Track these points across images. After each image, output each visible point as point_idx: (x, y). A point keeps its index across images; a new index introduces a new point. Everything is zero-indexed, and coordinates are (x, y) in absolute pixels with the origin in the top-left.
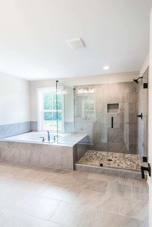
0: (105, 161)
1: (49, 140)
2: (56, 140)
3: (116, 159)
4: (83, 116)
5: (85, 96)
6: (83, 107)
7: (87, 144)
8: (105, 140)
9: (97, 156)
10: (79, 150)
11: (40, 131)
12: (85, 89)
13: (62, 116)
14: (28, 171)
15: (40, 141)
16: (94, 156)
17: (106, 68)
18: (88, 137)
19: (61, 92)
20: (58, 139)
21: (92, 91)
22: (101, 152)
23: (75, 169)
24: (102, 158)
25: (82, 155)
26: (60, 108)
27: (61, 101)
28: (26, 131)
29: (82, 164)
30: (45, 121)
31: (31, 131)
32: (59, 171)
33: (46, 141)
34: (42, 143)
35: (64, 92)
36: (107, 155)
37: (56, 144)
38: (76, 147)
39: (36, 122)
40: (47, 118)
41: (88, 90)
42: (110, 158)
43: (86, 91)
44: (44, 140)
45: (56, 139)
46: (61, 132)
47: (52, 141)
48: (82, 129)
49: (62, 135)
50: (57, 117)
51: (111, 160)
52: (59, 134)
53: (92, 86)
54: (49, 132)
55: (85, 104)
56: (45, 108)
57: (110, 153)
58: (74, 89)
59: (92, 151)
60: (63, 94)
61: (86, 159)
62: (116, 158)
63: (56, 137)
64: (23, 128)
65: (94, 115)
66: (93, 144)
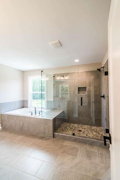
0: (76, 132)
1: (36, 114)
2: (40, 114)
3: (84, 130)
4: (60, 96)
5: (61, 82)
6: (60, 90)
7: (63, 118)
8: (76, 115)
9: (70, 127)
10: (57, 122)
11: (30, 107)
12: (61, 76)
13: (45, 96)
14: (20, 137)
15: (29, 115)
16: (68, 127)
17: (77, 61)
18: (63, 112)
19: (45, 79)
20: (42, 113)
21: (66, 78)
22: (73, 124)
23: (54, 136)
24: (74, 129)
25: (59, 126)
26: (44, 91)
27: (44, 85)
28: (20, 107)
29: (59, 133)
30: (33, 100)
31: (23, 107)
32: (42, 138)
33: (34, 115)
34: (31, 116)
35: (47, 79)
36: (78, 127)
37: (40, 117)
38: (55, 120)
39: (27, 101)
40: (34, 98)
41: (64, 77)
42: (81, 129)
43: (62, 78)
44: (32, 114)
45: (41, 114)
46: (45, 108)
47: (37, 115)
48: (59, 106)
49: (45, 111)
50: (42, 97)
51: (81, 131)
52: (43, 110)
53: (67, 74)
54: (36, 108)
55: (62, 88)
56: (33, 91)
57: (80, 125)
58: (54, 76)
59: (67, 123)
60: (46, 80)
61: (62, 130)
62: (85, 129)
63: (41, 112)
64: (18, 105)
65: (68, 96)
66: (67, 118)
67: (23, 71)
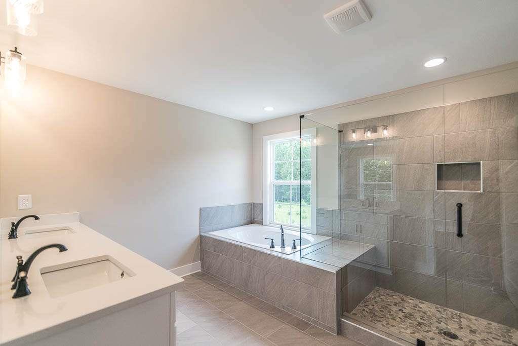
0: (431, 334)
1: (283, 246)
2: (297, 250)
3: (472, 337)
4: (362, 197)
5: (366, 147)
6: (362, 176)
7: (374, 269)
9: (404, 310)
10: (352, 283)
11: (268, 223)
12: (366, 129)
13: (312, 194)
14: (241, 306)
15: (264, 247)
16: (395, 309)
17: (434, 63)
18: (374, 252)
20: (302, 247)
21: (386, 133)
22: (417, 302)
23: (340, 330)
24: (420, 320)
25: (360, 299)
26: (308, 177)
27: (310, 160)
28: (242, 222)
29: (359, 322)
30: (277, 204)
31: (251, 222)
32: (302, 325)
33: (278, 248)
34: (269, 252)
36: (438, 315)
37: (296, 258)
38: (343, 274)
39: (261, 205)
40: (281, 196)
41: (375, 130)
42: (452, 328)
43: (369, 135)
44: (272, 246)
45: (298, 248)
46: (310, 232)
47: (288, 249)
48: (359, 229)
49: (311, 238)
50: (301, 195)
51: (454, 337)
52: (304, 236)
53: (387, 121)
54: (284, 227)
55: (366, 168)
56: (278, 177)
57: (450, 311)
58: (340, 132)
59: (388, 292)
60: (316, 145)
61: (372, 312)
62: (473, 332)
63: (297, 243)
64: (239, 216)
65: (391, 196)
66: (390, 273)
67: (252, 124)
